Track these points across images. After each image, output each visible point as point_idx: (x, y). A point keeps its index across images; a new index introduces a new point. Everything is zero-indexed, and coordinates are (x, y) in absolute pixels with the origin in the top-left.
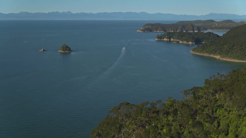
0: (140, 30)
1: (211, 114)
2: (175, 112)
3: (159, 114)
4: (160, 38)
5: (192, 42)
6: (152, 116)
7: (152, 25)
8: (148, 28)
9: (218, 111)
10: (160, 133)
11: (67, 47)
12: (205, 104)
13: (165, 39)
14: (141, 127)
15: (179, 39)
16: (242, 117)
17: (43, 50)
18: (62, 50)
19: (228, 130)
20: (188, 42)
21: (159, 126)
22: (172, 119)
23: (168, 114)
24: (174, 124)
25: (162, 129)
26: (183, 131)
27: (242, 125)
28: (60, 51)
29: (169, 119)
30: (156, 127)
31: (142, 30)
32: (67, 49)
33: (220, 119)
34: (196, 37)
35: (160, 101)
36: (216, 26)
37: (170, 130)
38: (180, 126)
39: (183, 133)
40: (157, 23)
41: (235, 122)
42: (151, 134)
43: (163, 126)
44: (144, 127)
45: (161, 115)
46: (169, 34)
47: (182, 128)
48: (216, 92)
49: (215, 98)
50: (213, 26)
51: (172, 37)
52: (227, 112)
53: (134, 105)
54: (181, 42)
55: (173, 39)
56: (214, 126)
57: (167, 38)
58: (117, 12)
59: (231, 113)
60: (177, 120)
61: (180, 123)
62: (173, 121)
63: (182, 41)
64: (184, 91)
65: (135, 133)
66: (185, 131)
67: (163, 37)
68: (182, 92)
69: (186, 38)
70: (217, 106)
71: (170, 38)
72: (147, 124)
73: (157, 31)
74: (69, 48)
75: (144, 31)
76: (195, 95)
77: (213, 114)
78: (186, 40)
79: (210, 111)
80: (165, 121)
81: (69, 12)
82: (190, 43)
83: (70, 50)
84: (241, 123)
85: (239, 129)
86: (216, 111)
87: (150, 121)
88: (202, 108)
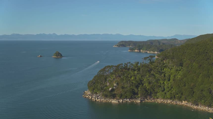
0: (115, 46)
1: (160, 70)
2: (139, 70)
3: (129, 70)
4: (132, 49)
5: (157, 52)
6: (125, 71)
7: (126, 42)
8: (122, 44)
9: (164, 69)
10: (129, 80)
11: (59, 53)
12: (156, 65)
13: (136, 51)
14: (118, 77)
15: (147, 50)
16: (178, 71)
17: (41, 56)
18: (56, 56)
19: (170, 78)
20: (154, 52)
21: (129, 76)
22: (137, 73)
23: (134, 70)
24: (138, 75)
25: (131, 78)
26: (143, 79)
27: (178, 75)
28: (53, 57)
29: (135, 73)
30: (127, 77)
31: (117, 46)
32: (59, 55)
33: (165, 73)
34: (161, 48)
35: (130, 63)
36: (179, 43)
37: (136, 78)
38: (142, 76)
39: (143, 80)
40: (129, 41)
41: (174, 74)
42: (124, 80)
43: (131, 76)
44: (120, 76)
45: (130, 71)
46: (139, 46)
47: (143, 77)
48: (164, 59)
49: (163, 63)
50: (176, 43)
51: (141, 49)
52: (170, 69)
53: (114, 66)
54: (148, 52)
55: (142, 50)
56: (162, 76)
57: (137, 50)
58: (95, 34)
59: (172, 69)
60: (140, 74)
61: (141, 75)
62: (137, 74)
63: (150, 51)
64: (144, 58)
65: (115, 80)
66: (145, 79)
67: (134, 49)
68: (143, 58)
69: (152, 49)
70: (164, 67)
71: (140, 50)
72: (122, 75)
73: (130, 46)
74: (61, 54)
75: (119, 46)
76: (151, 61)
77: (161, 70)
78: (152, 50)
79: (160, 69)
80: (133, 74)
81: (54, 34)
82: (156, 52)
83: (61, 56)
84: (177, 74)
85: (176, 77)
86: (163, 69)
87: (124, 73)
88: (155, 67)
